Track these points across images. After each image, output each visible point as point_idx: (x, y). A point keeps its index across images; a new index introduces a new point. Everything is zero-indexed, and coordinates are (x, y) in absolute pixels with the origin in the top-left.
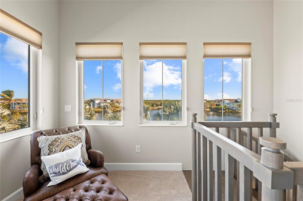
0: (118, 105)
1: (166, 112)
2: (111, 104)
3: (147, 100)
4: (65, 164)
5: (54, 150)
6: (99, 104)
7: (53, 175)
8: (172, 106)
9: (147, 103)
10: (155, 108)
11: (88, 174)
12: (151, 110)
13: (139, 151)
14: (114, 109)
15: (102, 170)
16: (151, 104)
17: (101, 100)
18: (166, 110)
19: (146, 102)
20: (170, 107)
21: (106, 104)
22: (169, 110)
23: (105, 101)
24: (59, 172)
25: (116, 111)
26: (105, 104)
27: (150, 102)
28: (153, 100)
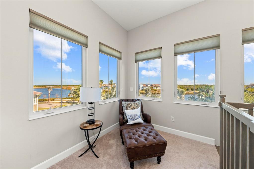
0: (156, 89)
1: (202, 96)
2: (151, 88)
3: (182, 85)
4: (134, 116)
5: (128, 108)
6: (143, 87)
7: (129, 119)
8: (210, 91)
9: (182, 88)
10: (190, 92)
11: (143, 124)
12: (186, 94)
13: (174, 121)
14: (153, 92)
15: (150, 124)
16: (186, 89)
17: (144, 85)
18: (202, 94)
19: (181, 86)
20: (208, 92)
21: (148, 88)
22: (206, 94)
23: (146, 85)
24: (132, 119)
25: (154, 93)
26: (146, 88)
27: (185, 86)
28: (188, 85)
